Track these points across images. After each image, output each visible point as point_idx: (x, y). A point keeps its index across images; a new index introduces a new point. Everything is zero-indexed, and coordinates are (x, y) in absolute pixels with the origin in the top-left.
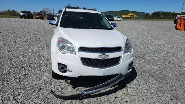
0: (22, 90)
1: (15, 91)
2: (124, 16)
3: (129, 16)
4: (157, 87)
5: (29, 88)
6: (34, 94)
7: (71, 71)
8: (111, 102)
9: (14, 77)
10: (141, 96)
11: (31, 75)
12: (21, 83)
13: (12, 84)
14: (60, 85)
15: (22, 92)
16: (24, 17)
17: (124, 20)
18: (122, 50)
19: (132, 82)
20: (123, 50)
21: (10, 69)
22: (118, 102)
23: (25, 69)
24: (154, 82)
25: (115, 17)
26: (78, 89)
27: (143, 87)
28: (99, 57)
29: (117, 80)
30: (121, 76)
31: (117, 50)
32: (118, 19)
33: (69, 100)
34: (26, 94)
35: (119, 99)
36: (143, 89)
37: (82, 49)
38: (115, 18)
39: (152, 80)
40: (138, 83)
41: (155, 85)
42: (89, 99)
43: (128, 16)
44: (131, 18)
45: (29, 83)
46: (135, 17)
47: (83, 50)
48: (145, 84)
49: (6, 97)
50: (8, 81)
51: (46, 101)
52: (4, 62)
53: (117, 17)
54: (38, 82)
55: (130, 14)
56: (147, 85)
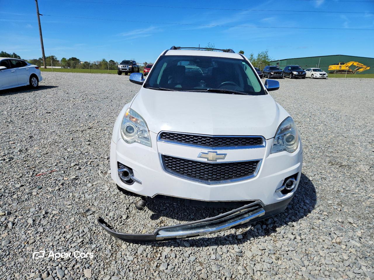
0: (55, 209)
1: (42, 208)
2: (333, 67)
3: (347, 69)
4: (364, 246)
5: (69, 207)
6: (73, 219)
7: (141, 183)
8: (223, 264)
9: (55, 181)
10: (306, 263)
11: (85, 181)
12: (61, 195)
13: (44, 195)
14: (127, 209)
15: (54, 212)
16: (124, 72)
17: (330, 77)
18: (264, 144)
19: (294, 223)
20: (268, 144)
21: (56, 165)
22: (240, 268)
23: (80, 169)
24: (359, 233)
25: (309, 70)
26: (161, 222)
27: (321, 240)
28: (200, 157)
29: (246, 216)
30: (257, 206)
31: (252, 144)
32: (317, 74)
33: (131, 244)
34: (58, 218)
35: (245, 262)
36: (319, 247)
37: (165, 136)
38: (308, 74)
39: (354, 225)
40: (313, 228)
41: (358, 239)
42: (174, 249)
43: (344, 67)
44: (350, 72)
45: (74, 197)
46: (361, 70)
47: (168, 138)
48: (330, 234)
49: (22, 219)
50: (41, 188)
51: (86, 238)
52: (52, 152)
53: (314, 70)
54: (91, 196)
55: (350, 64)
56: (335, 236)
